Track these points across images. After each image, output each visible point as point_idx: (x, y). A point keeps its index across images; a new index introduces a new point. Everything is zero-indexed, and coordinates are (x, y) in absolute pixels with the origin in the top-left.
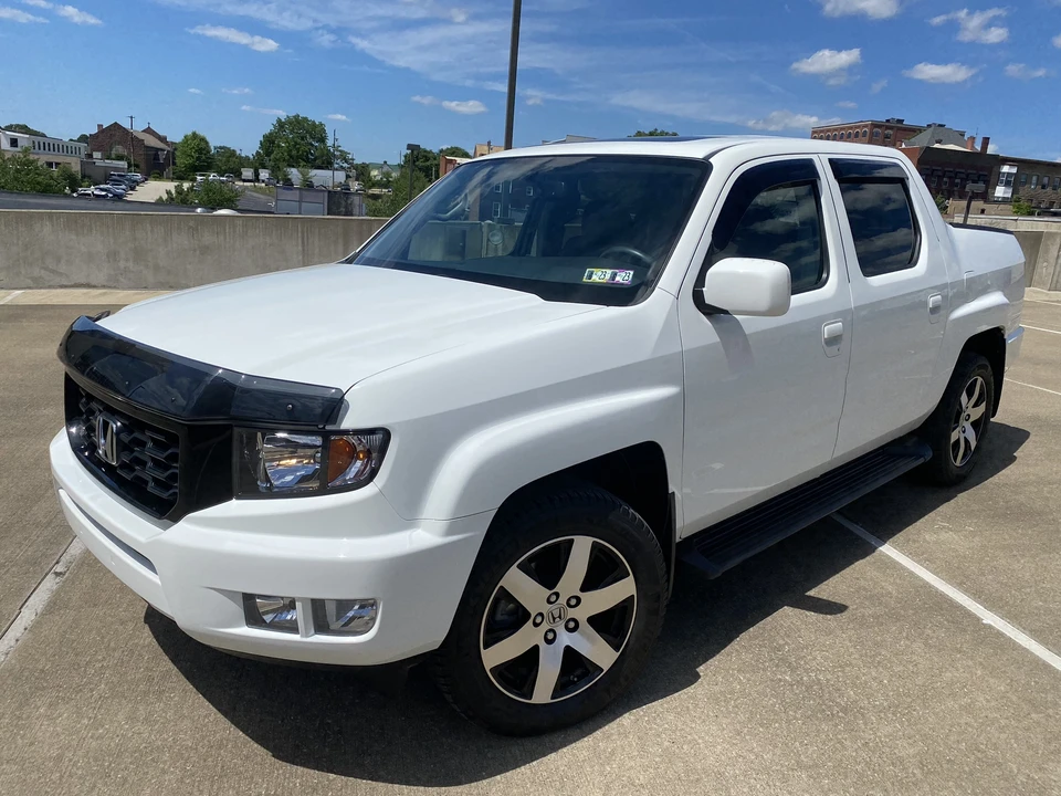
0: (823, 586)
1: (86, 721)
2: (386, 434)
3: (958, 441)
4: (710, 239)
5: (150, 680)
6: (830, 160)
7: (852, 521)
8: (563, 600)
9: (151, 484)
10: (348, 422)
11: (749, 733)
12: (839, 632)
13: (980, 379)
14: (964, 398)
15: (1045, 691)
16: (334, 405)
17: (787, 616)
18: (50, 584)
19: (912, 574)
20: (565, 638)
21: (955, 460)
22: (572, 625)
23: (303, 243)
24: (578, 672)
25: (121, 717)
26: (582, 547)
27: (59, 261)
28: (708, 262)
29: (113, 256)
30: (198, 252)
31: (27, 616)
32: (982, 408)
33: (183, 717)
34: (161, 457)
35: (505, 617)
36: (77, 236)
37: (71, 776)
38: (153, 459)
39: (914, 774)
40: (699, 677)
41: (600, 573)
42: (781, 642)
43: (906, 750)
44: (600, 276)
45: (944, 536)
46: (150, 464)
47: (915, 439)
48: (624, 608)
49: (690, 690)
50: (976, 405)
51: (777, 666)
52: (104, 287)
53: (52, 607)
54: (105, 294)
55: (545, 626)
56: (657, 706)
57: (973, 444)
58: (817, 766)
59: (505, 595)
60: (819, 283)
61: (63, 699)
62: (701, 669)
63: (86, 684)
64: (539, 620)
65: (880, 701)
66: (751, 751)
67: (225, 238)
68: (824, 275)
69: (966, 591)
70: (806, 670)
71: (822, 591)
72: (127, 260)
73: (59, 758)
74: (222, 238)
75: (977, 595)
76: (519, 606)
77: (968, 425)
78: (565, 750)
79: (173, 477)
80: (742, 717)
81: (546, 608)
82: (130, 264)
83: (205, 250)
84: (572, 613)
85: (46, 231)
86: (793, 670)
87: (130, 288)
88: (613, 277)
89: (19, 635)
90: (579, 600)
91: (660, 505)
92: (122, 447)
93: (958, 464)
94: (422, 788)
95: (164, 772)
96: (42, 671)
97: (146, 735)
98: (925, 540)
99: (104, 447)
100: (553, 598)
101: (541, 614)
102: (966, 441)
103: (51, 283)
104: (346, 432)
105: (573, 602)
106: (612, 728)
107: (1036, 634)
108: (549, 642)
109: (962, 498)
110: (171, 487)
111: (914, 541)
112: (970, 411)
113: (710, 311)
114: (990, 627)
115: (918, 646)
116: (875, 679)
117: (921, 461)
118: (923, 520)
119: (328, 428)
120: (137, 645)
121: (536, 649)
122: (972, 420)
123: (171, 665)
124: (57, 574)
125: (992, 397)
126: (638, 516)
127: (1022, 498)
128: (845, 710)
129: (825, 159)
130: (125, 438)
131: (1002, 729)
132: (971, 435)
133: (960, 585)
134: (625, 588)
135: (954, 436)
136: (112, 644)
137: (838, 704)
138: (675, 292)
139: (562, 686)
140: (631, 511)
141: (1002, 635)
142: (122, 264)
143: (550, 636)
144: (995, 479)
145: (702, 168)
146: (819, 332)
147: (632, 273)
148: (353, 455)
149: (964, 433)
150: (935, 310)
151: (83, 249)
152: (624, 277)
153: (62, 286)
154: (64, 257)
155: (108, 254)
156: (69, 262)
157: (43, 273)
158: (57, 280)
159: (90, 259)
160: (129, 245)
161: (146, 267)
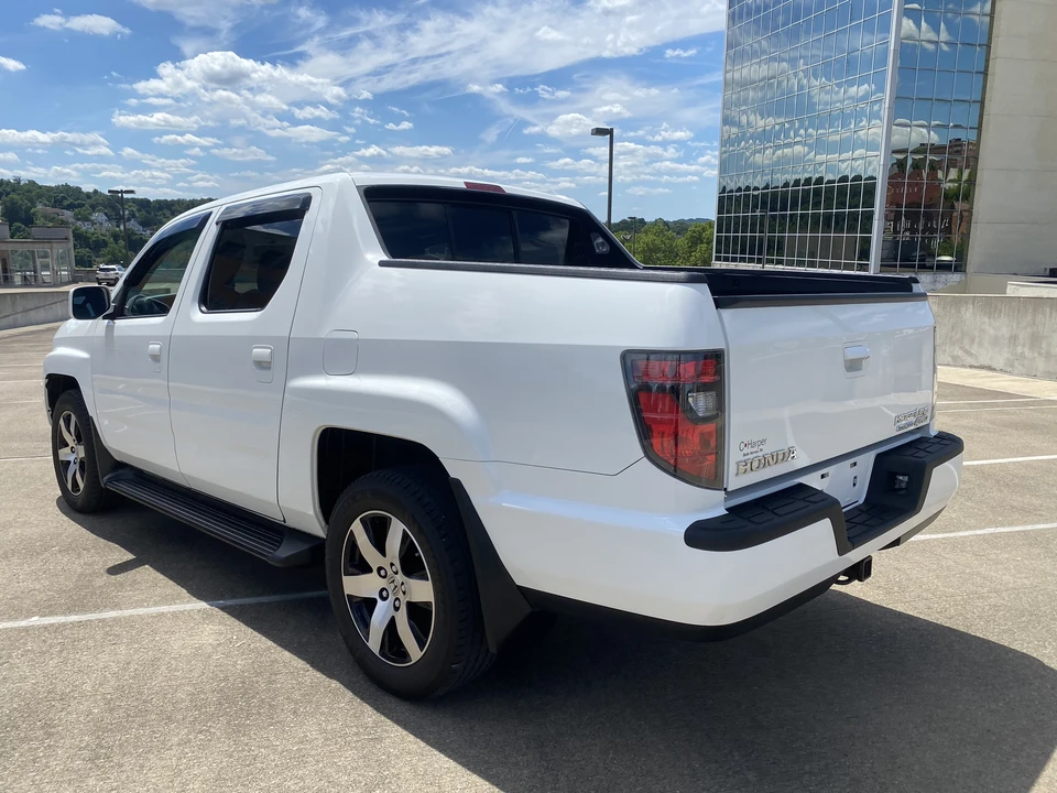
27: (973, 341)
29: (1013, 339)
72: (1024, 346)
82: (1026, 350)
85: (968, 313)
87: (1022, 375)
103: (964, 363)
142: (1019, 349)
151: (992, 332)
153: (971, 367)
154: (977, 339)
155: (1011, 336)
156: (980, 344)
157: (960, 353)
158: (970, 361)
159: (995, 341)
160: (1029, 330)
161: (1039, 353)
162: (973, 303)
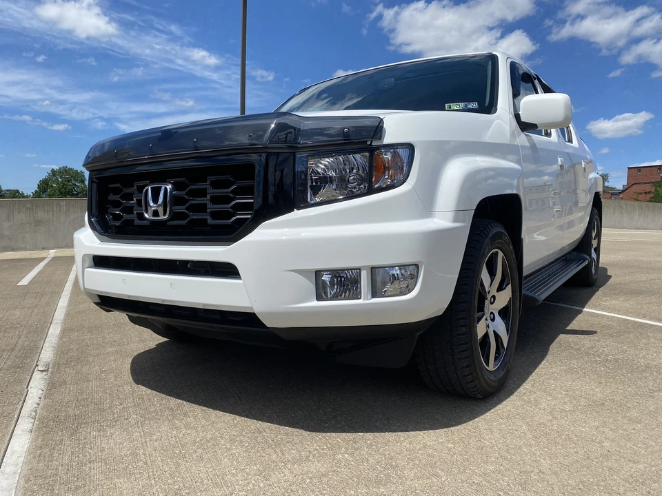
0: (571, 325)
2: (410, 147)
8: (489, 298)
10: (388, 139)
12: (603, 340)
13: (596, 223)
16: (374, 130)
18: (40, 376)
22: (492, 316)
31: (36, 392)
32: (597, 241)
33: (215, 423)
42: (577, 347)
44: (456, 106)
45: (612, 302)
46: (210, 204)
51: (587, 356)
57: (596, 262)
60: (548, 135)
61: (107, 426)
63: (119, 417)
66: (618, 389)
70: (605, 355)
71: (575, 325)
73: (134, 455)
77: (593, 251)
79: (237, 206)
80: (594, 377)
84: (492, 308)
88: (466, 106)
89: (36, 402)
92: (177, 202)
93: (593, 272)
95: (228, 449)
96: (75, 415)
97: (195, 434)
98: (604, 304)
99: (153, 209)
105: (492, 300)
110: (234, 215)
112: (594, 240)
113: (524, 127)
115: (653, 340)
117: (587, 262)
119: (374, 144)
120: (142, 395)
122: (594, 247)
123: (180, 401)
124: (42, 371)
130: (180, 193)
132: (595, 256)
136: (121, 397)
138: (509, 111)
147: (477, 103)
150: (585, 169)
152: (474, 106)
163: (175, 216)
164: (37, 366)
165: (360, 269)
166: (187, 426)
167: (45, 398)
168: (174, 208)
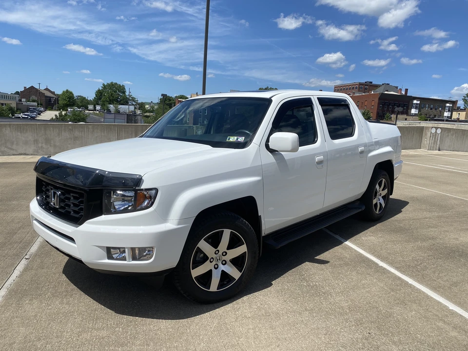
0: (322, 255)
1: (44, 304)
2: (157, 190)
3: (376, 203)
4: (271, 126)
5: (67, 291)
6: (318, 98)
7: (335, 234)
8: (220, 253)
9: (72, 212)
10: (143, 186)
11: (289, 301)
12: (325, 270)
13: (384, 180)
14: (377, 187)
15: (397, 286)
16: (138, 181)
17: (307, 265)
18: (24, 262)
19: (355, 251)
20: (222, 267)
21: (376, 211)
22: (224, 262)
23: (118, 135)
24: (227, 281)
25: (57, 302)
26: (227, 234)
27: (12, 143)
28: (271, 133)
29: (36, 141)
30: (73, 140)
31: (17, 272)
32: (386, 191)
33: (80, 302)
34: (76, 202)
35: (199, 259)
36: (21, 133)
37: (41, 321)
38: (73, 203)
39: (346, 311)
40: (272, 284)
41: (234, 243)
42: (304, 273)
43: (345, 304)
44: (233, 139)
45: (369, 238)
46: (72, 205)
47: (359, 202)
48: (243, 256)
49: (269, 289)
50: (383, 190)
51: (301, 281)
52: (32, 155)
53: (26, 269)
54: (32, 157)
55: (214, 263)
56: (256, 294)
57: (383, 205)
58: (312, 310)
59: (199, 251)
60: (314, 142)
61: (35, 298)
62: (273, 282)
63: (43, 293)
64: (212, 260)
65: (338, 290)
66: (290, 306)
67: (84, 133)
68: (316, 139)
69: (375, 256)
70: (312, 282)
71: (320, 257)
72: (42, 143)
73: (36, 316)
74: (83, 133)
75: (379, 257)
76: (205, 255)
77: (381, 198)
78: (222, 308)
79: (81, 209)
80: (287, 296)
81: (214, 256)
82: (44, 145)
83: (76, 138)
84: (224, 258)
85: (7, 131)
86: (307, 282)
88: (237, 139)
89: (14, 279)
90: (226, 253)
91: (256, 221)
92: (61, 201)
93: (377, 212)
94: (170, 320)
95: (75, 318)
96: (25, 290)
97: (67, 308)
98: (362, 239)
99: (54, 202)
100: (217, 252)
101: (213, 258)
102: (380, 204)
103: (9, 154)
104: (142, 190)
105: (224, 254)
106: (239, 301)
107: (397, 268)
108: (216, 268)
109: (379, 226)
110: (80, 213)
111: (358, 240)
112: (381, 192)
113: (272, 151)
114: (382, 267)
115: (354, 273)
116: (336, 284)
117: (360, 210)
118: (363, 233)
119: (137, 188)
120: (61, 281)
121: (211, 271)
122: (382, 195)
123: (75, 287)
124: (26, 259)
125: (390, 187)
126: (247, 222)
127: (402, 225)
128: (324, 293)
129: (316, 98)
130: (62, 197)
131: (380, 297)
132: (382, 201)
133: (373, 254)
134: (243, 249)
135: (375, 201)
136: (51, 281)
137: (322, 292)
138: (259, 144)
139: (221, 285)
140: (244, 220)
141: (384, 269)
142: (40, 145)
143: (216, 266)
144: (393, 218)
145: (268, 101)
146: (314, 159)
147: (244, 138)
148: (145, 198)
149: (379, 200)
150: (362, 152)
151: (23, 139)
152: (241, 139)
153: (14, 155)
154: (15, 143)
155: (34, 141)
156: (17, 144)
157: (6, 149)
158: (12, 152)
159: (26, 143)
160: (43, 136)
161: (51, 146)
162: (10, 127)
163: (61, 207)
164: (26, 255)
165: (124, 248)
166: (68, 303)
167: (18, 278)
168: (61, 203)
